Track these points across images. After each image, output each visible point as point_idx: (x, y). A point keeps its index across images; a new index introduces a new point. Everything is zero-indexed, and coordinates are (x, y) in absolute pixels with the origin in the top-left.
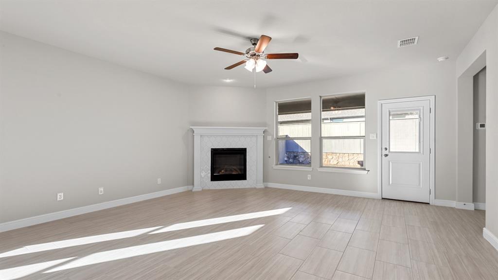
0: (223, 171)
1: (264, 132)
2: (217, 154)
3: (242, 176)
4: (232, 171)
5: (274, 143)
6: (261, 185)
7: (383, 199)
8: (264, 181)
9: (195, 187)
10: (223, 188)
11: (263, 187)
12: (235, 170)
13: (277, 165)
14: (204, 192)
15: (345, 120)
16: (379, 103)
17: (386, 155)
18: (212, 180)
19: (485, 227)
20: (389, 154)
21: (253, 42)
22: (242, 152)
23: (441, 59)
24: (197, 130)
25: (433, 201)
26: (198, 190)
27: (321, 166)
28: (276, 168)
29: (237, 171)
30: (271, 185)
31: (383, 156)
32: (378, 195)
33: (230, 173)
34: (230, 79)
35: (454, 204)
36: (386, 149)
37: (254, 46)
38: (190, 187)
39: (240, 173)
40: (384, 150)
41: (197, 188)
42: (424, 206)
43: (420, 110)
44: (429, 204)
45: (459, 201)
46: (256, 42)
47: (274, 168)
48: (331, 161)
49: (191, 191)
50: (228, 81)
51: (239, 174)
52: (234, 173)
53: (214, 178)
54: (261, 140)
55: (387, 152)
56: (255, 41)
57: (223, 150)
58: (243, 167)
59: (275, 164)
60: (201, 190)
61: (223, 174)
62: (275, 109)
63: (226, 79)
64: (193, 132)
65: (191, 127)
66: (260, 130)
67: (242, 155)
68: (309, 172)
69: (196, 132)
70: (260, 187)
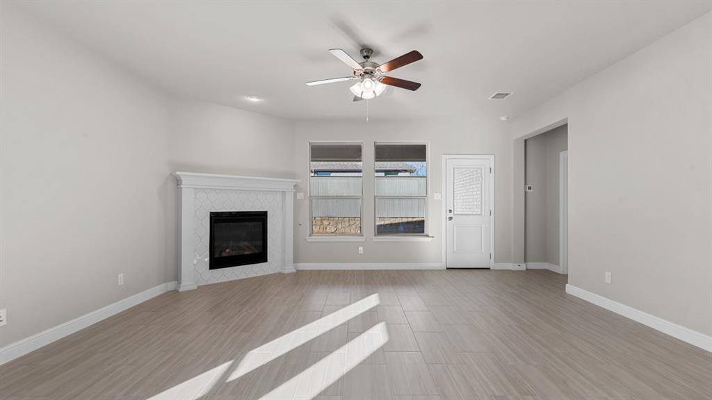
0: (227, 251)
1: (295, 186)
2: (218, 220)
3: (261, 257)
4: (244, 250)
5: (307, 202)
6: (290, 269)
7: (447, 268)
8: (294, 262)
9: (183, 283)
10: (219, 282)
11: (294, 270)
12: (248, 247)
15: (332, 174)
16: (443, 157)
17: (451, 218)
18: (212, 268)
19: (567, 283)
20: (454, 218)
21: (365, 54)
22: (261, 218)
23: (503, 118)
24: (187, 178)
25: (493, 266)
27: (375, 235)
28: (310, 240)
29: (250, 248)
31: (448, 220)
32: (442, 266)
33: (241, 252)
34: (258, 97)
35: (511, 266)
36: (450, 211)
37: (365, 60)
38: (171, 286)
39: (257, 252)
40: (448, 212)
41: (187, 284)
42: (485, 271)
43: (481, 169)
44: (489, 269)
45: (515, 262)
46: (369, 54)
47: (308, 240)
48: (328, 228)
49: (177, 291)
51: (255, 254)
52: (246, 253)
53: (217, 262)
54: (290, 199)
55: (451, 215)
56: (369, 52)
57: (230, 213)
58: (260, 243)
59: (309, 234)
60: (195, 287)
61: (229, 255)
63: (251, 96)
64: (178, 182)
65: (178, 173)
66: (287, 185)
67: (261, 223)
68: (361, 244)
69: (185, 182)
70: (290, 271)
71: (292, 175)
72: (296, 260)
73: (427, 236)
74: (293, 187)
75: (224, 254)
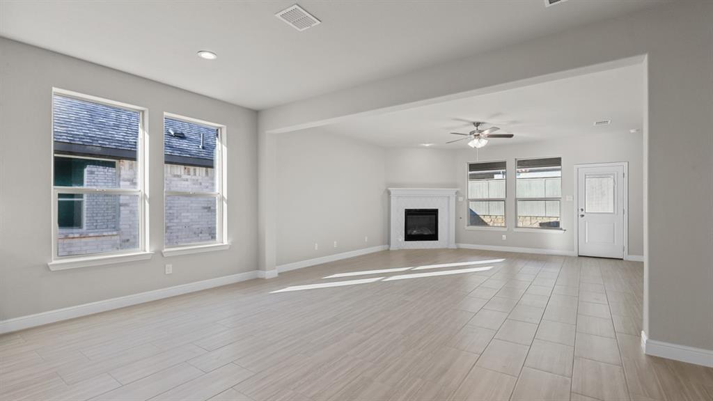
0: (415, 231)
1: (456, 193)
2: (409, 213)
3: (434, 237)
4: (425, 232)
5: (465, 203)
6: (453, 246)
7: (579, 256)
8: (456, 242)
9: (392, 246)
10: (409, 248)
11: (455, 247)
13: (468, 225)
14: (400, 251)
16: (575, 167)
17: (583, 216)
18: (406, 240)
20: (586, 215)
22: (434, 212)
23: (632, 131)
24: (394, 191)
25: (627, 257)
26: (394, 249)
27: (517, 227)
29: (428, 231)
30: (463, 246)
31: (580, 217)
32: (575, 253)
33: (422, 233)
34: (430, 143)
36: (582, 210)
38: (386, 247)
39: (432, 233)
40: (580, 211)
41: (394, 247)
42: (618, 261)
43: (614, 175)
44: (622, 259)
47: (466, 229)
49: (388, 250)
50: (427, 145)
51: (430, 235)
53: (409, 237)
54: (453, 201)
55: (583, 213)
57: (416, 210)
58: (435, 228)
59: (466, 223)
60: (396, 249)
61: (416, 234)
62: (467, 167)
64: (389, 193)
65: (389, 189)
66: (452, 192)
67: (434, 216)
68: (504, 233)
69: (392, 193)
70: (453, 247)
71: (454, 186)
72: (457, 242)
73: (561, 229)
74: (454, 194)
75: (413, 234)
